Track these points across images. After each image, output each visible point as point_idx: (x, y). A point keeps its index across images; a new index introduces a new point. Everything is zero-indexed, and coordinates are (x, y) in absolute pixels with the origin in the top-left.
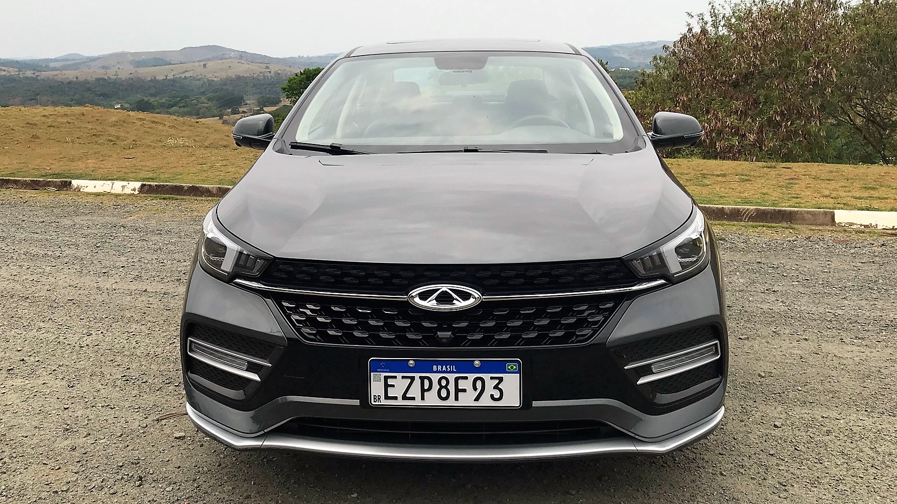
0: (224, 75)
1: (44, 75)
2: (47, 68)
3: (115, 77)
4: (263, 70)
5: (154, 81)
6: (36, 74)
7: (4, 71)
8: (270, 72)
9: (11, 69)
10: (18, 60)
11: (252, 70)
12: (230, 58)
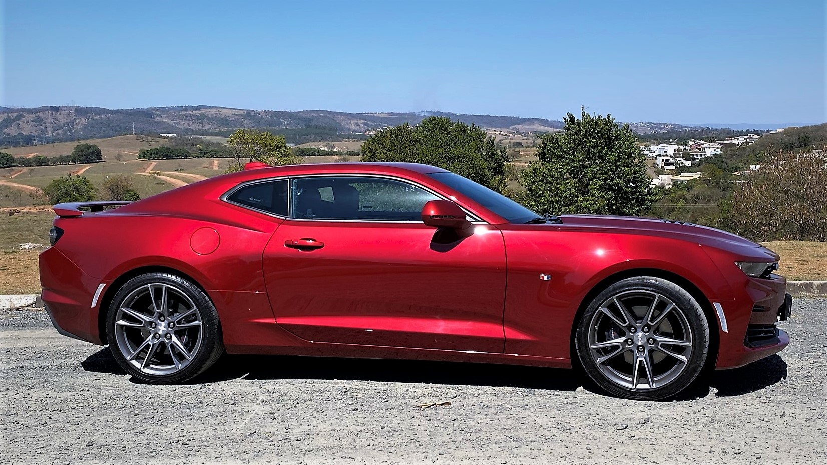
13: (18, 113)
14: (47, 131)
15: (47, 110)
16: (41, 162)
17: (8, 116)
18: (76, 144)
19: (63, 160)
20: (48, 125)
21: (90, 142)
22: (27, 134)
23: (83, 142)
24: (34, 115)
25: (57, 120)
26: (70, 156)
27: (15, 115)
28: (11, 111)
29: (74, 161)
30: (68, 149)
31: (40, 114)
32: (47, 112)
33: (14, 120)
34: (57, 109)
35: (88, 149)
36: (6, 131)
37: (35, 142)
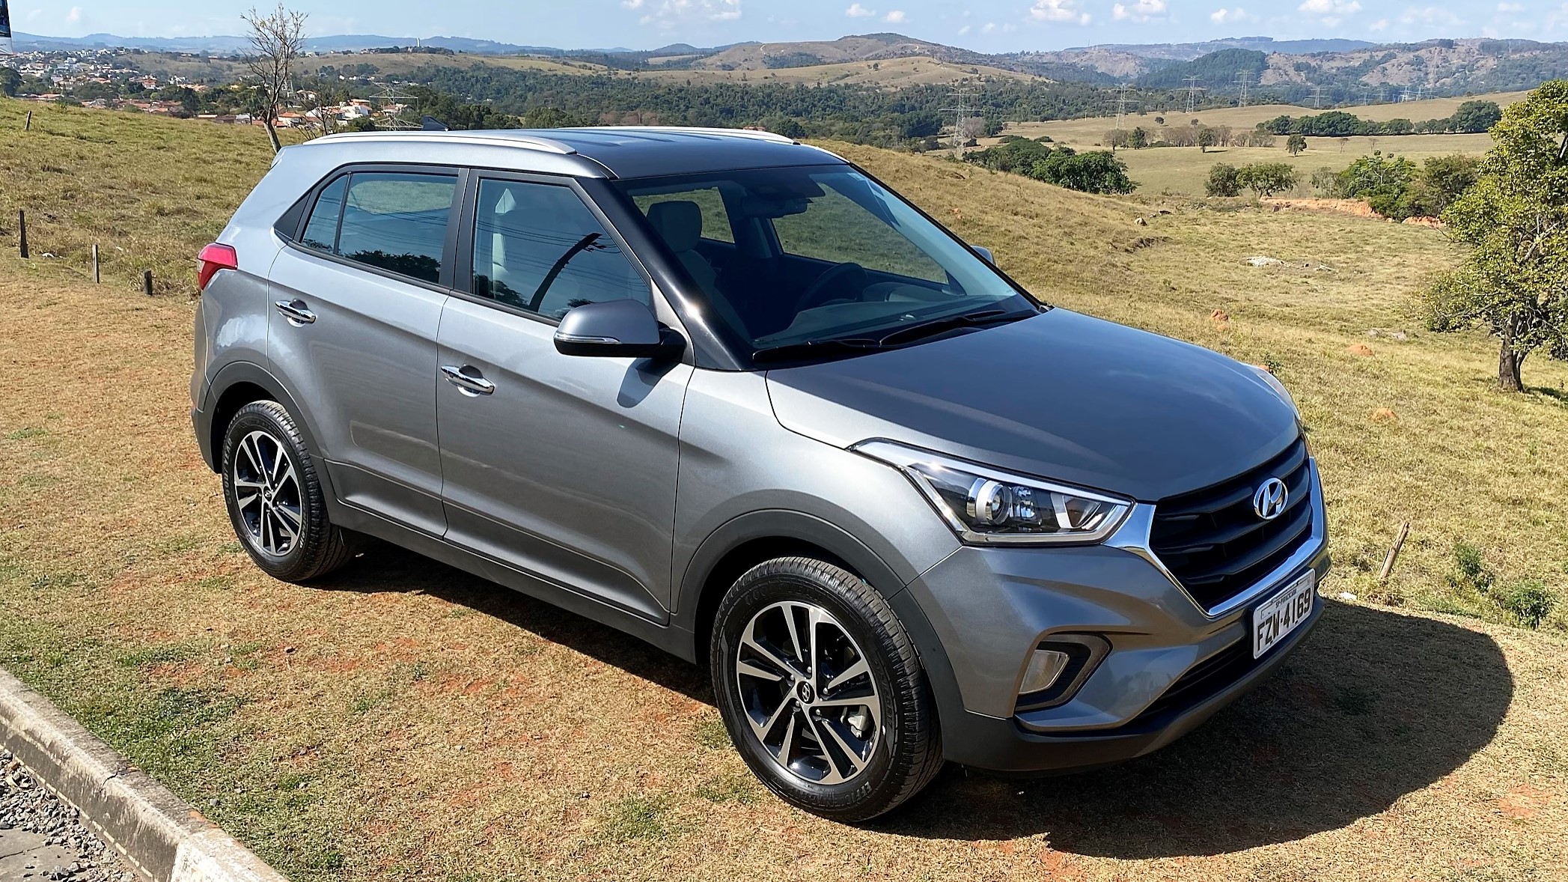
0: (905, 83)
1: (643, 75)
2: (646, 66)
3: (742, 83)
4: (968, 76)
5: (802, 89)
6: (633, 75)
7: (590, 69)
8: (979, 79)
9: (598, 67)
10: (606, 52)
11: (950, 76)
12: (914, 54)
13: (1386, 52)
14: (1427, 80)
15: (1434, 45)
16: (1400, 128)
17: (1371, 57)
18: (1462, 101)
19: (1434, 127)
20: (1431, 69)
21: (1486, 98)
22: (1395, 85)
23: (1476, 99)
24: (1411, 55)
25: (1448, 61)
26: (1447, 121)
27: (1381, 54)
28: (1379, 48)
29: (1453, 129)
30: (1447, 109)
31: (1422, 53)
32: (1433, 49)
33: (1379, 63)
34: (1449, 44)
35: (1480, 109)
36: (1364, 79)
37: (1405, 97)
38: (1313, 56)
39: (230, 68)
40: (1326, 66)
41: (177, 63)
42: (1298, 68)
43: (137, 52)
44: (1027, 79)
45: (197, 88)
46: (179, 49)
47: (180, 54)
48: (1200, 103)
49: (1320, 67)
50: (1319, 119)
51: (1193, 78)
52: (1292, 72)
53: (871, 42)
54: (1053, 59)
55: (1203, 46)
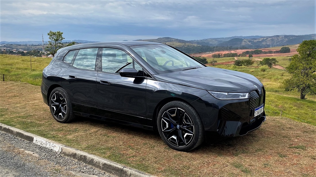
4: (184, 45)
8: (186, 45)
11: (180, 45)
12: (173, 41)
13: (266, 38)
14: (275, 43)
16: (271, 52)
17: (263, 39)
18: (282, 47)
19: (277, 52)
20: (275, 41)
21: (286, 46)
22: (268, 44)
23: (284, 46)
24: (271, 38)
25: (278, 39)
26: (280, 51)
30: (279, 48)
31: (273, 38)
32: (275, 37)
33: (265, 40)
34: (278, 36)
35: (286, 48)
36: (262, 43)
37: (271, 46)
38: (252, 39)
39: (31, 47)
40: (255, 41)
41: (20, 47)
42: (249, 41)
43: (12, 45)
44: (196, 45)
45: (25, 52)
46: (20, 44)
47: (21, 45)
48: (231, 49)
49: (254, 41)
50: (254, 51)
51: (229, 44)
52: (248, 42)
53: (164, 39)
54: (201, 41)
55: (230, 38)
